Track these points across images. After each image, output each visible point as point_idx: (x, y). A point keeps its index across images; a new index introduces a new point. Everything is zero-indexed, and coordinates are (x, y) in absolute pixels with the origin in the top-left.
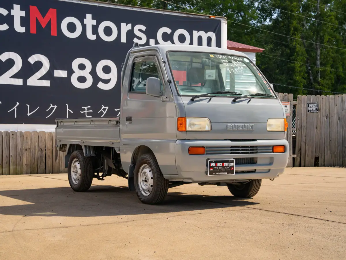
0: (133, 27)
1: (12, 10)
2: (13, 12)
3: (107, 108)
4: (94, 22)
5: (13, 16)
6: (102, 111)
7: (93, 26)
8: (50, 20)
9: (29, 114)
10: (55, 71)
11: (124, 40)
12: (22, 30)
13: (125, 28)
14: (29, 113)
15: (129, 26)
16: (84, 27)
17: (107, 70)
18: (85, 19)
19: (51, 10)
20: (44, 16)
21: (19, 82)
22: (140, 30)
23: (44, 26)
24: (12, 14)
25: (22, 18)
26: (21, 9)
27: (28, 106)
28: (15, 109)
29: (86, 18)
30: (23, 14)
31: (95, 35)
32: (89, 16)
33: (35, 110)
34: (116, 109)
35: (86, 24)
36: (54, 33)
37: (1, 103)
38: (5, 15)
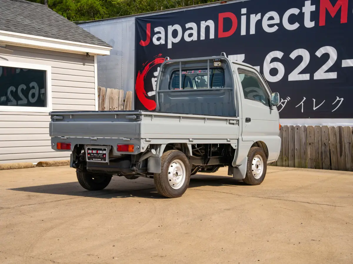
1: (303, 8)
5: (304, 13)
8: (341, 7)
9: (314, 109)
10: (343, 61)
12: (311, 25)
14: (315, 107)
20: (333, 5)
23: (333, 15)
25: (312, 12)
26: (312, 4)
27: (314, 100)
28: (302, 104)
30: (313, 8)
33: (321, 104)
36: (344, 20)
37: (290, 99)
38: (297, 14)
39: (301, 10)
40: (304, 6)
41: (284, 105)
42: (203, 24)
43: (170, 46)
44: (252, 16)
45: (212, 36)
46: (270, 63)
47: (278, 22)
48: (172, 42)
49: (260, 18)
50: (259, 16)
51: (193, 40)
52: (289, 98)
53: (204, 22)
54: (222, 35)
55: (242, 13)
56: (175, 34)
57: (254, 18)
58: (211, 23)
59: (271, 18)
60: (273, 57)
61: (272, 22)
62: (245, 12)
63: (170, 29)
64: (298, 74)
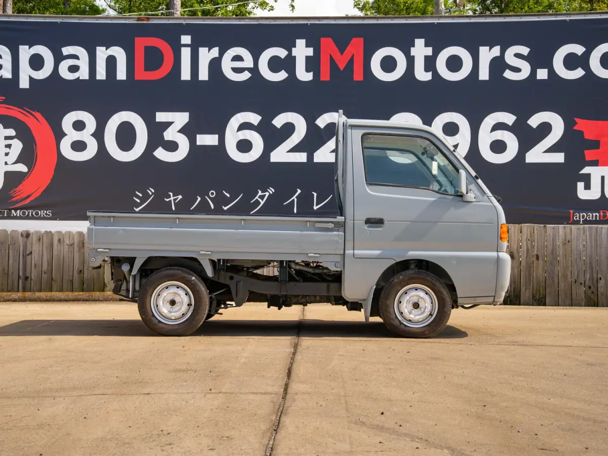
0: (503, 52)
1: (293, 49)
2: (295, 52)
4: (429, 51)
5: (295, 57)
7: (426, 58)
8: (353, 57)
9: (315, 208)
11: (484, 75)
12: (308, 77)
13: (487, 54)
14: (316, 206)
15: (496, 51)
16: (411, 60)
17: (451, 129)
18: (412, 49)
19: (354, 40)
20: (342, 50)
21: (302, 157)
22: (517, 55)
23: (342, 66)
24: (293, 55)
25: (307, 58)
26: (307, 46)
27: (315, 194)
28: (294, 199)
29: (414, 46)
30: (310, 52)
31: (430, 73)
32: (420, 43)
33: (327, 199)
35: (414, 57)
36: (358, 76)
37: (273, 191)
38: (283, 57)
39: (290, 52)
40: (295, 47)
41: (262, 200)
42: (102, 53)
43: (24, 84)
44: (203, 51)
45: (121, 75)
46: (238, 131)
47: (251, 65)
48: (30, 77)
49: (217, 55)
50: (215, 52)
51: (79, 77)
52: (271, 190)
53: (104, 48)
54: (141, 75)
55: (183, 42)
56: (37, 62)
57: (206, 55)
58: (119, 53)
59: (238, 58)
60: (242, 122)
61: (238, 64)
62: (189, 42)
63: (25, 52)
64: (288, 152)
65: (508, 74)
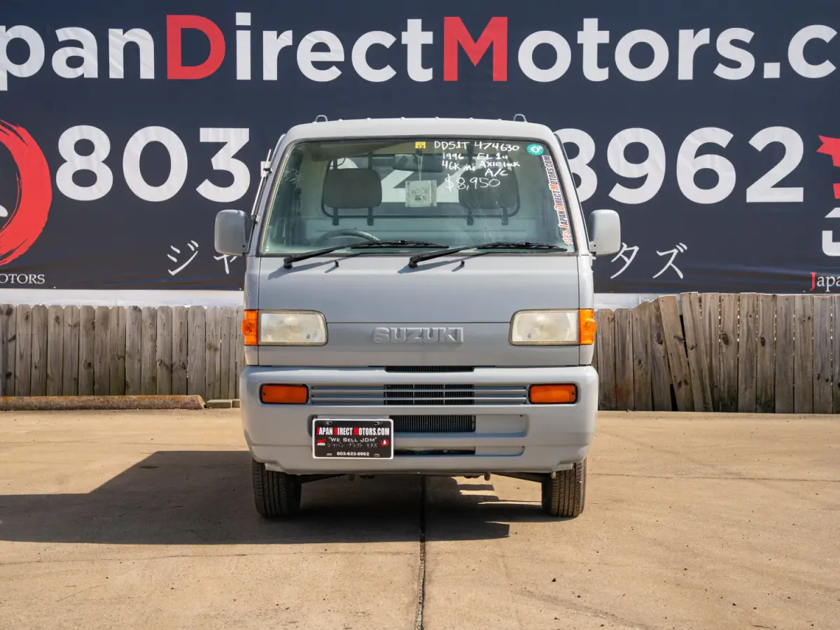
0: (714, 38)
1: (404, 34)
2: (406, 38)
3: (636, 249)
4: (605, 37)
5: (406, 46)
6: (620, 257)
7: (600, 46)
8: (492, 45)
11: (686, 72)
12: (425, 75)
13: (690, 41)
15: (704, 36)
16: (577, 51)
17: (636, 153)
18: (579, 33)
19: (495, 20)
20: (476, 38)
22: (736, 43)
23: (475, 60)
24: (404, 42)
25: (424, 47)
26: (424, 29)
29: (582, 30)
30: (428, 38)
31: (606, 70)
32: (591, 24)
34: (661, 251)
35: (581, 45)
36: (500, 73)
38: (388, 46)
39: (399, 38)
40: (406, 30)
42: (117, 39)
44: (269, 37)
45: (147, 70)
47: (341, 58)
49: (290, 43)
50: (287, 38)
51: (83, 75)
53: (120, 31)
54: (177, 71)
55: (239, 23)
56: (19, 52)
57: (274, 43)
58: (143, 39)
59: (321, 47)
61: (322, 57)
62: (249, 23)
64: (396, 187)
65: (722, 71)
